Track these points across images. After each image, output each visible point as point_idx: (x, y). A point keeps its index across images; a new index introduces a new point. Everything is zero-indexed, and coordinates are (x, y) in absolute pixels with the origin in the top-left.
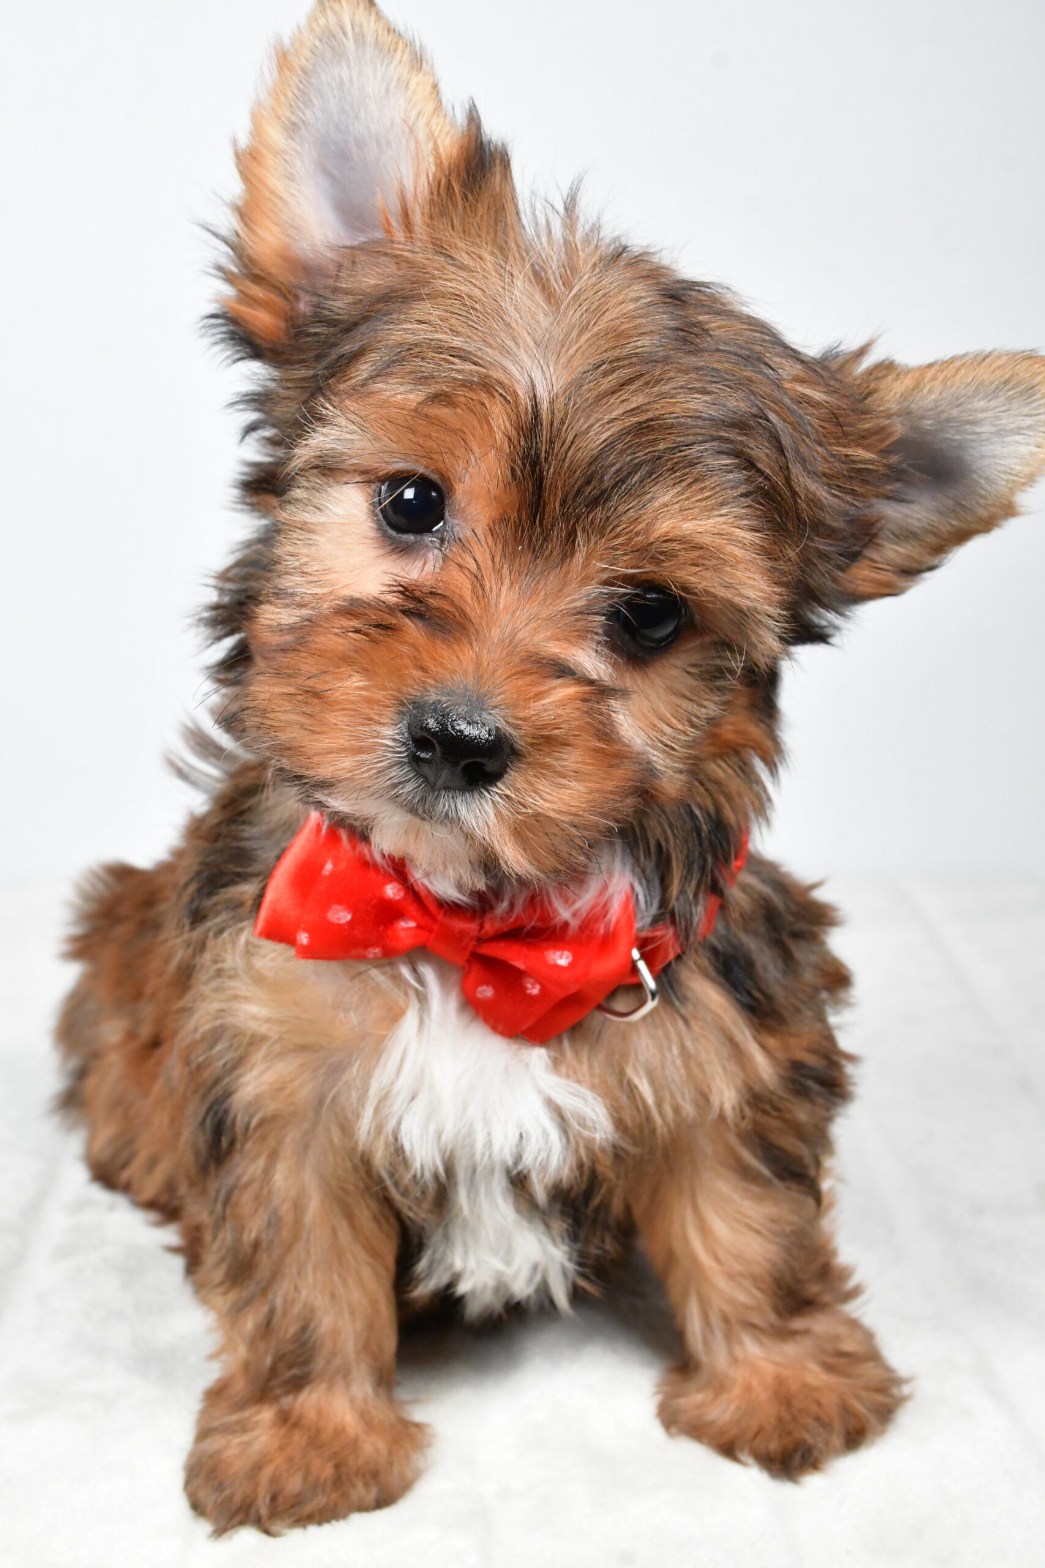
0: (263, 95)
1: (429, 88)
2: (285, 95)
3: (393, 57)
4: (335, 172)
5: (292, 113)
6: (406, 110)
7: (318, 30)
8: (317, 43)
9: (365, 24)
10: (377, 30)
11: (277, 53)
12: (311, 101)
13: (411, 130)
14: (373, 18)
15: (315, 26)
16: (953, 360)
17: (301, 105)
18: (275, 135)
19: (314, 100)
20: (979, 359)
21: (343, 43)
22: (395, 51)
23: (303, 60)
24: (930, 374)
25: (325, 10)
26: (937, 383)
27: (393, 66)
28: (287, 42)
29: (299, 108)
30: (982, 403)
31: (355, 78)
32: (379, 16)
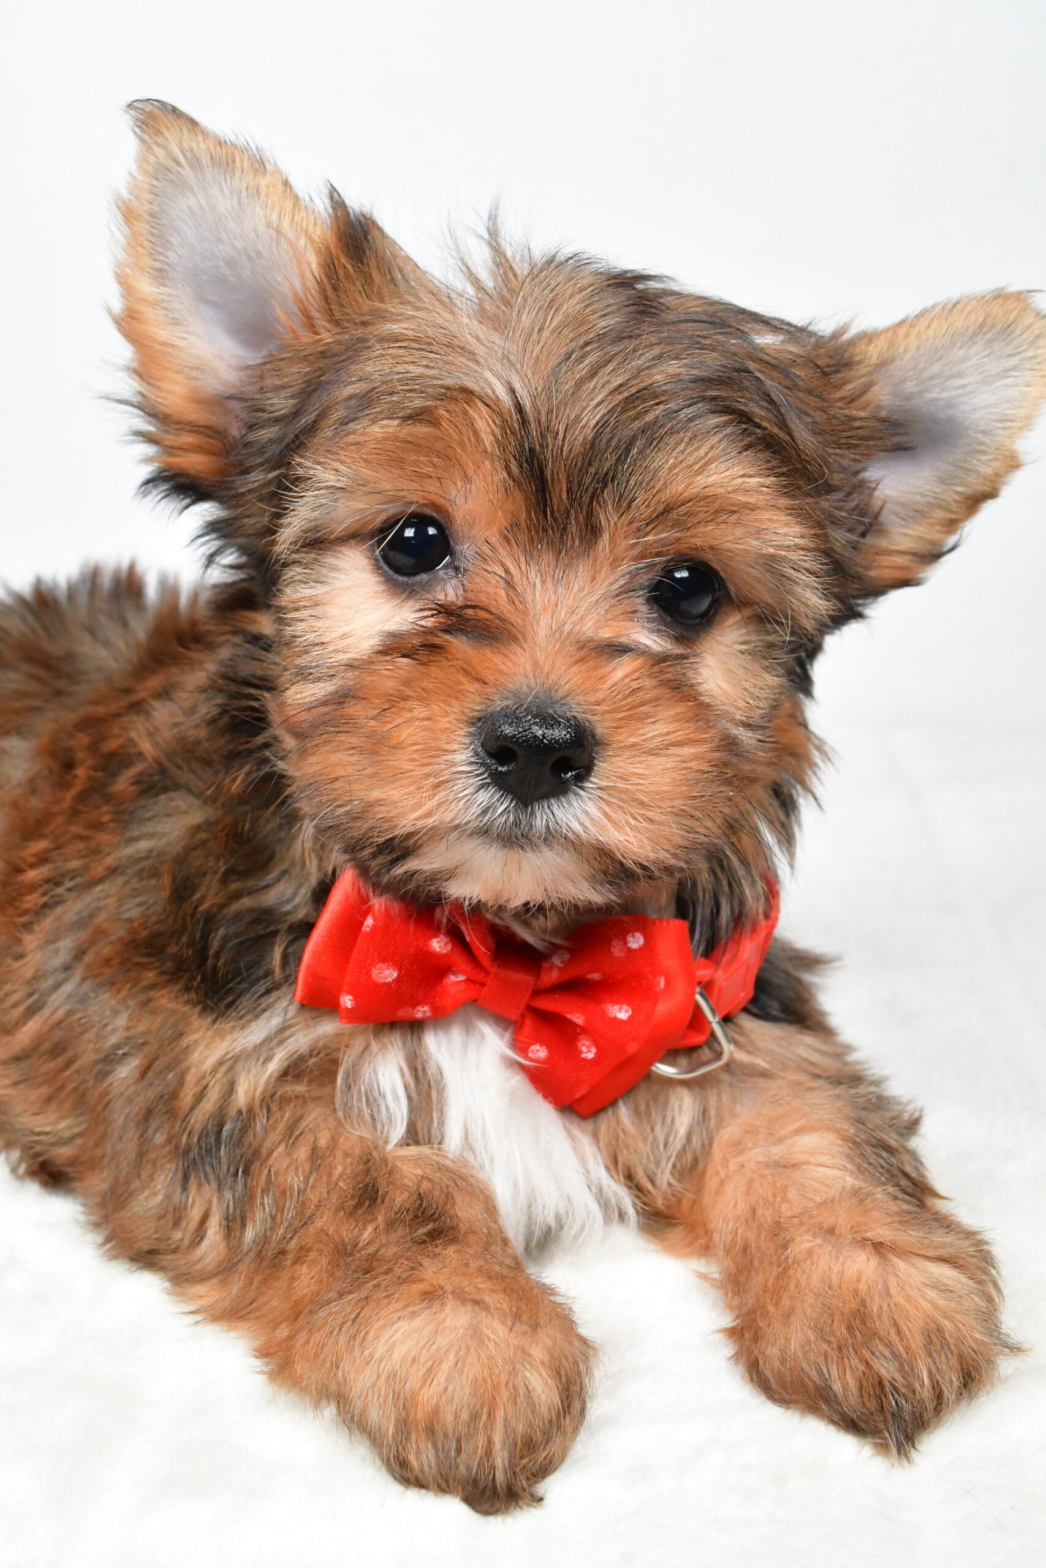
0: (121, 255)
1: (280, 187)
2: (142, 246)
3: (233, 168)
4: (216, 299)
5: (155, 260)
6: (266, 217)
7: (150, 169)
8: (155, 183)
9: (195, 147)
10: (208, 149)
11: (119, 208)
12: (169, 241)
13: (278, 231)
14: (200, 138)
15: (146, 166)
16: (922, 314)
17: (160, 250)
18: (146, 287)
19: (171, 239)
20: (950, 306)
21: (180, 174)
22: (234, 161)
23: (146, 204)
24: (902, 331)
25: (151, 148)
26: (912, 337)
27: (237, 177)
28: (125, 194)
29: (161, 254)
30: (961, 353)
31: (203, 202)
32: (205, 133)
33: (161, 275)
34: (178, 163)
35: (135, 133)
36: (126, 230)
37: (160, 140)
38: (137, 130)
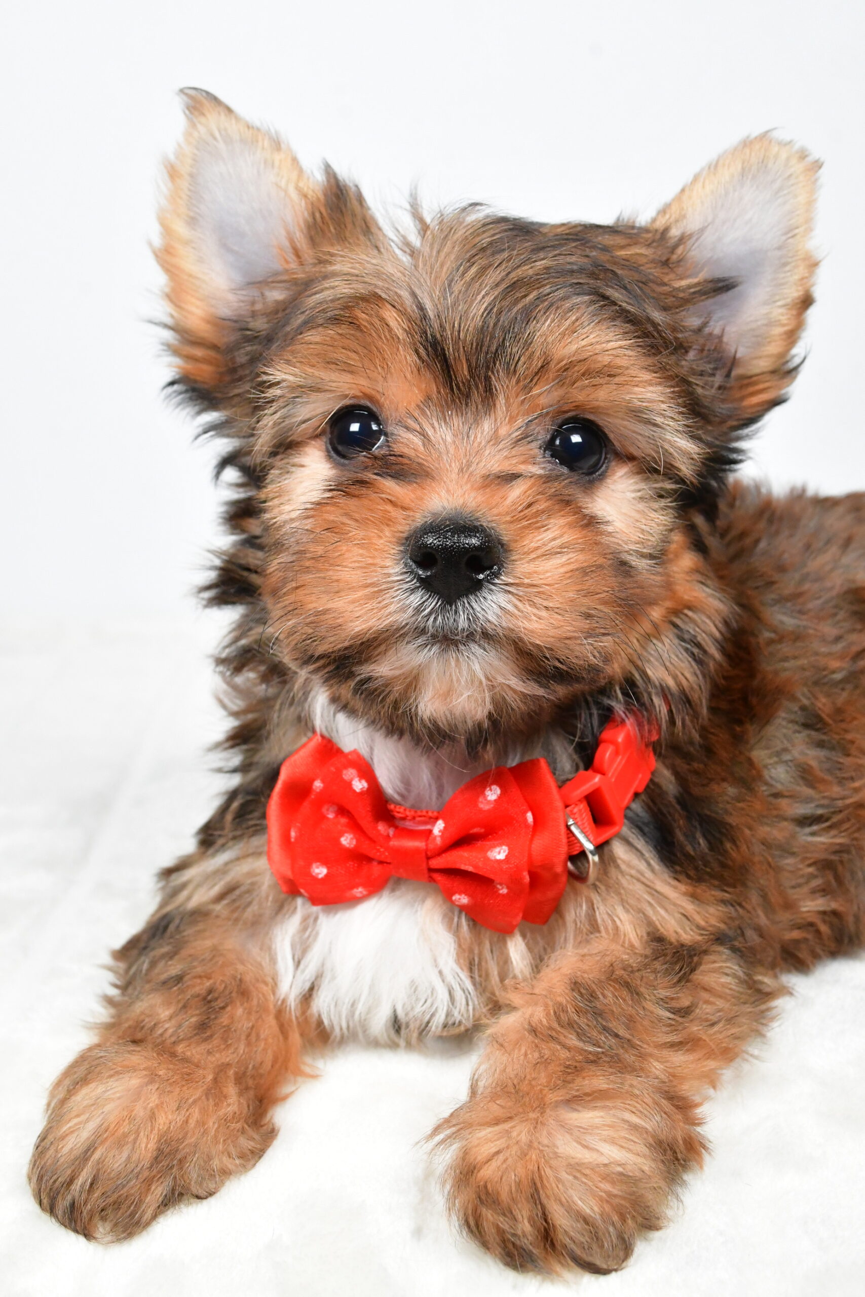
1: (290, 161)
2: (180, 198)
3: (256, 146)
5: (189, 210)
6: (277, 183)
7: (193, 141)
8: (196, 152)
9: (229, 127)
10: (239, 130)
11: (166, 167)
12: (202, 197)
13: (285, 192)
14: (234, 122)
15: (190, 139)
17: (194, 202)
18: (181, 230)
19: (204, 195)
21: (216, 146)
22: (257, 141)
23: (188, 167)
25: (195, 126)
27: (258, 153)
28: (172, 157)
33: (193, 221)
34: (215, 139)
35: (185, 113)
36: (170, 185)
37: (203, 120)
38: (187, 112)
